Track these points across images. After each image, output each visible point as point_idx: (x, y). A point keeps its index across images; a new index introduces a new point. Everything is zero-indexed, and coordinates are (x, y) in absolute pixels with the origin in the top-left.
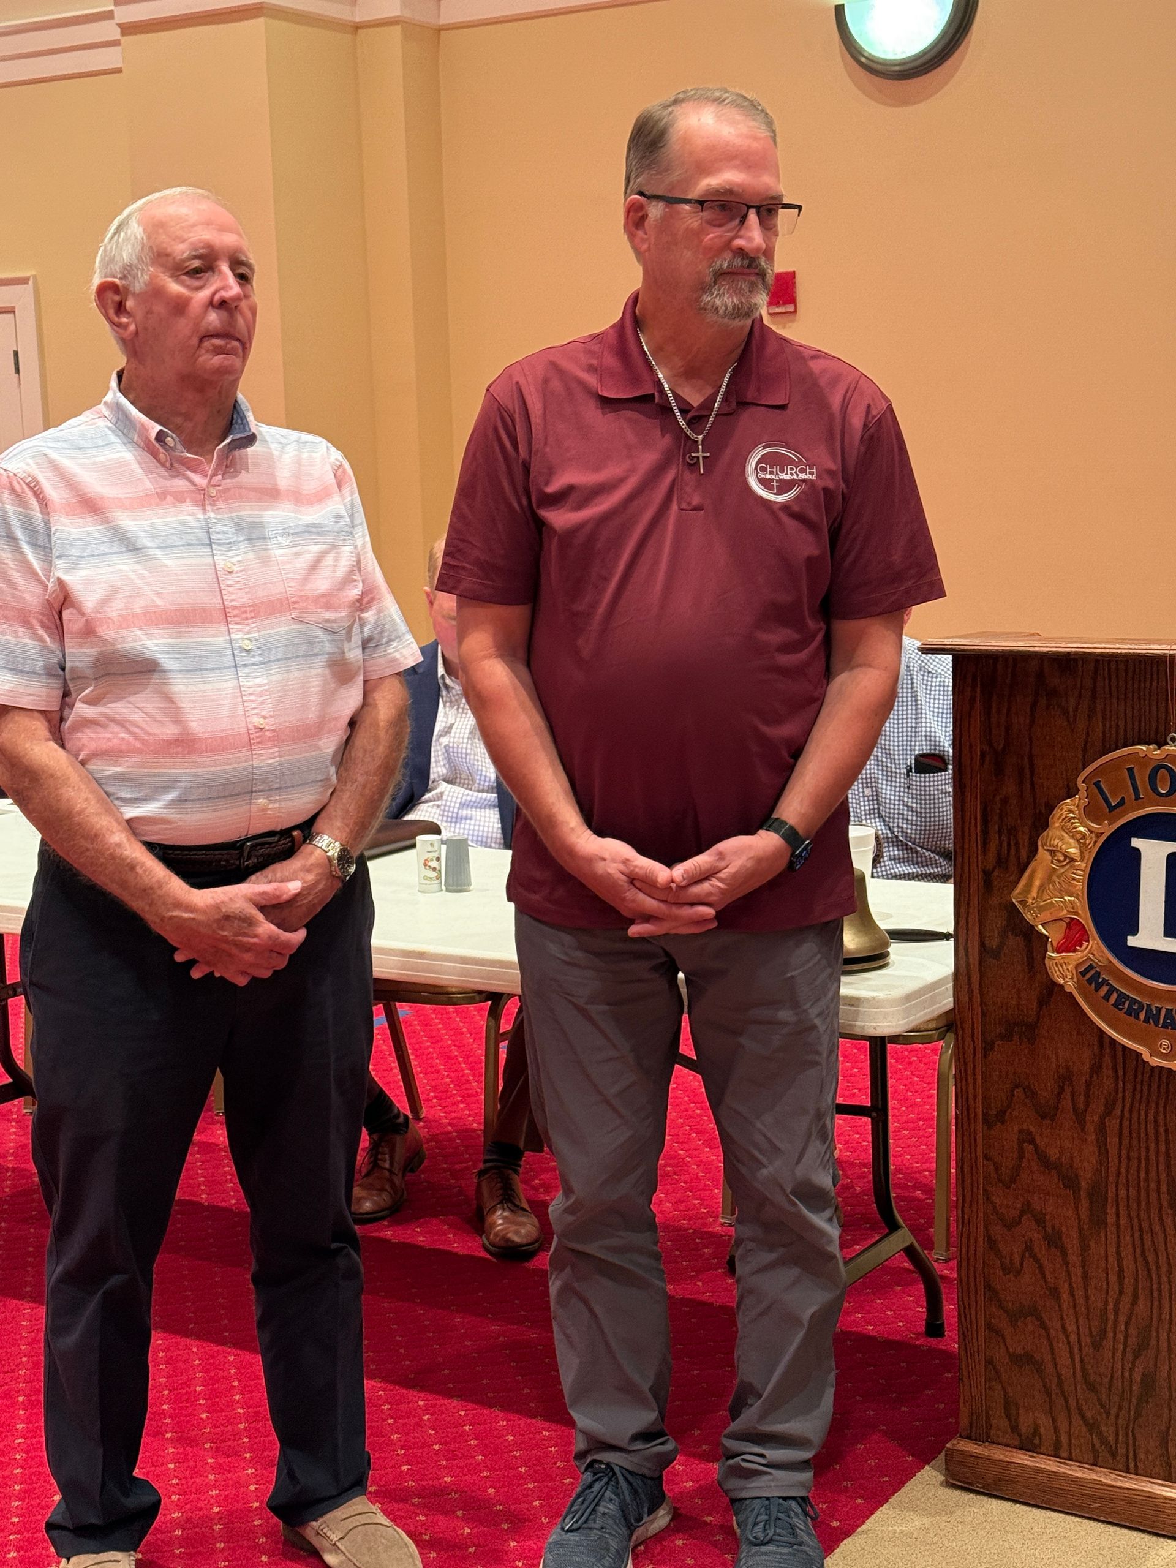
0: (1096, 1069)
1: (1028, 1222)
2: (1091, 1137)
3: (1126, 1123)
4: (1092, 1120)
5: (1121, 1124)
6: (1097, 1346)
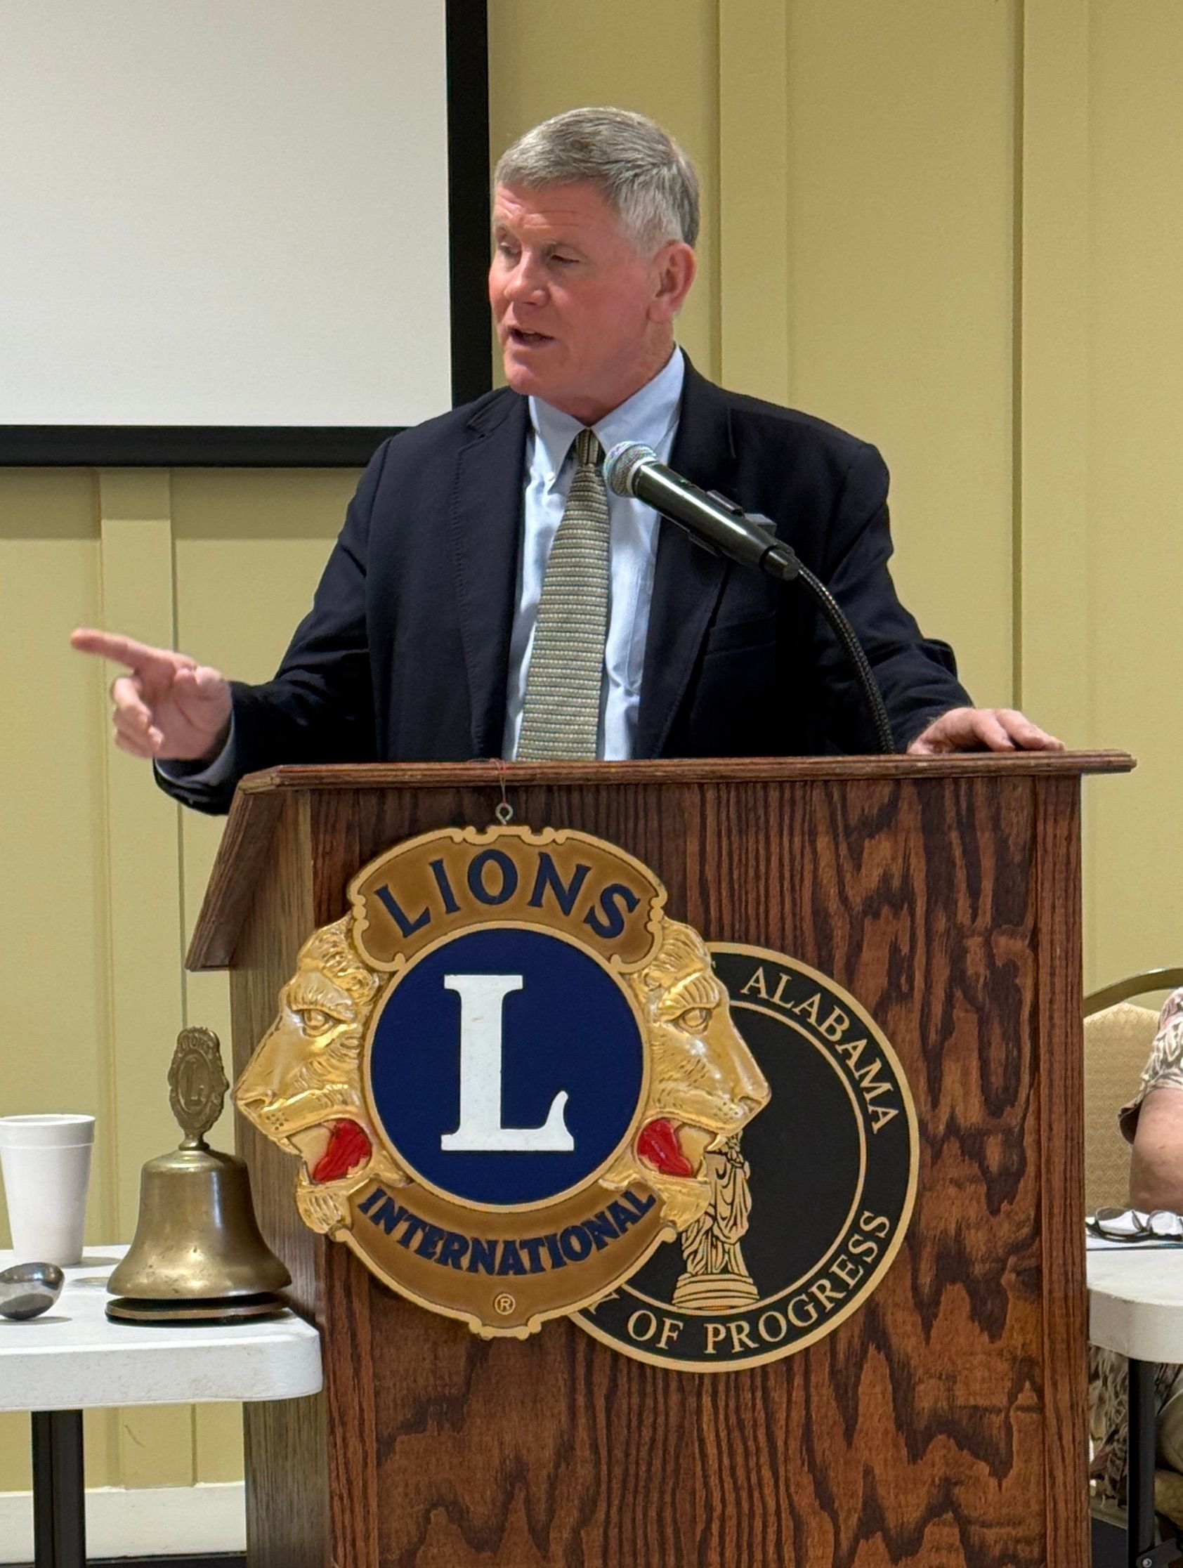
0: (565, 1452)
3: (614, 1534)
4: (560, 1536)
5: (606, 1533)
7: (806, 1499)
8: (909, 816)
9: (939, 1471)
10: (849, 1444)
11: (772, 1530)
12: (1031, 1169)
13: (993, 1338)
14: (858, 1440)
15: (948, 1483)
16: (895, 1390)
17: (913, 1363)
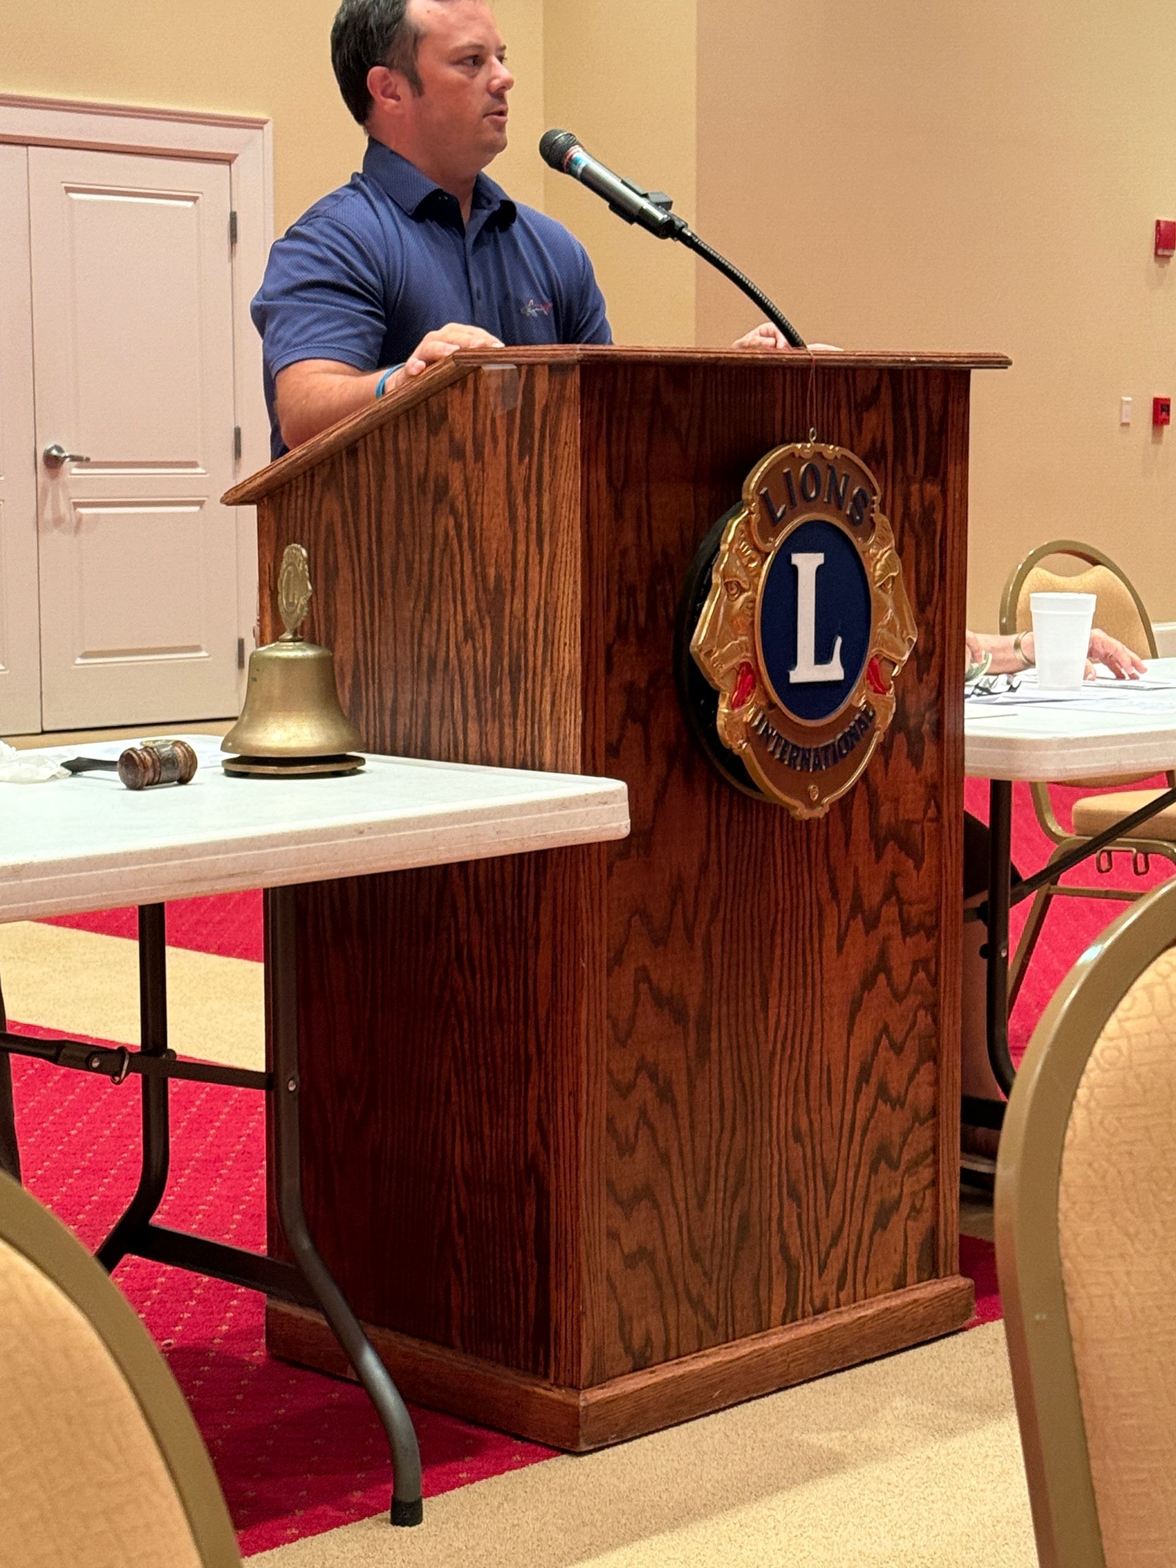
0: (704, 868)
1: (643, 1081)
2: (699, 953)
3: (728, 926)
4: (700, 931)
5: (724, 927)
6: (701, 1206)
7: (825, 894)
8: (886, 397)
9: (889, 867)
10: (847, 851)
11: (808, 916)
12: (938, 650)
13: (918, 770)
14: (852, 849)
15: (894, 876)
16: (871, 809)
17: (879, 790)
